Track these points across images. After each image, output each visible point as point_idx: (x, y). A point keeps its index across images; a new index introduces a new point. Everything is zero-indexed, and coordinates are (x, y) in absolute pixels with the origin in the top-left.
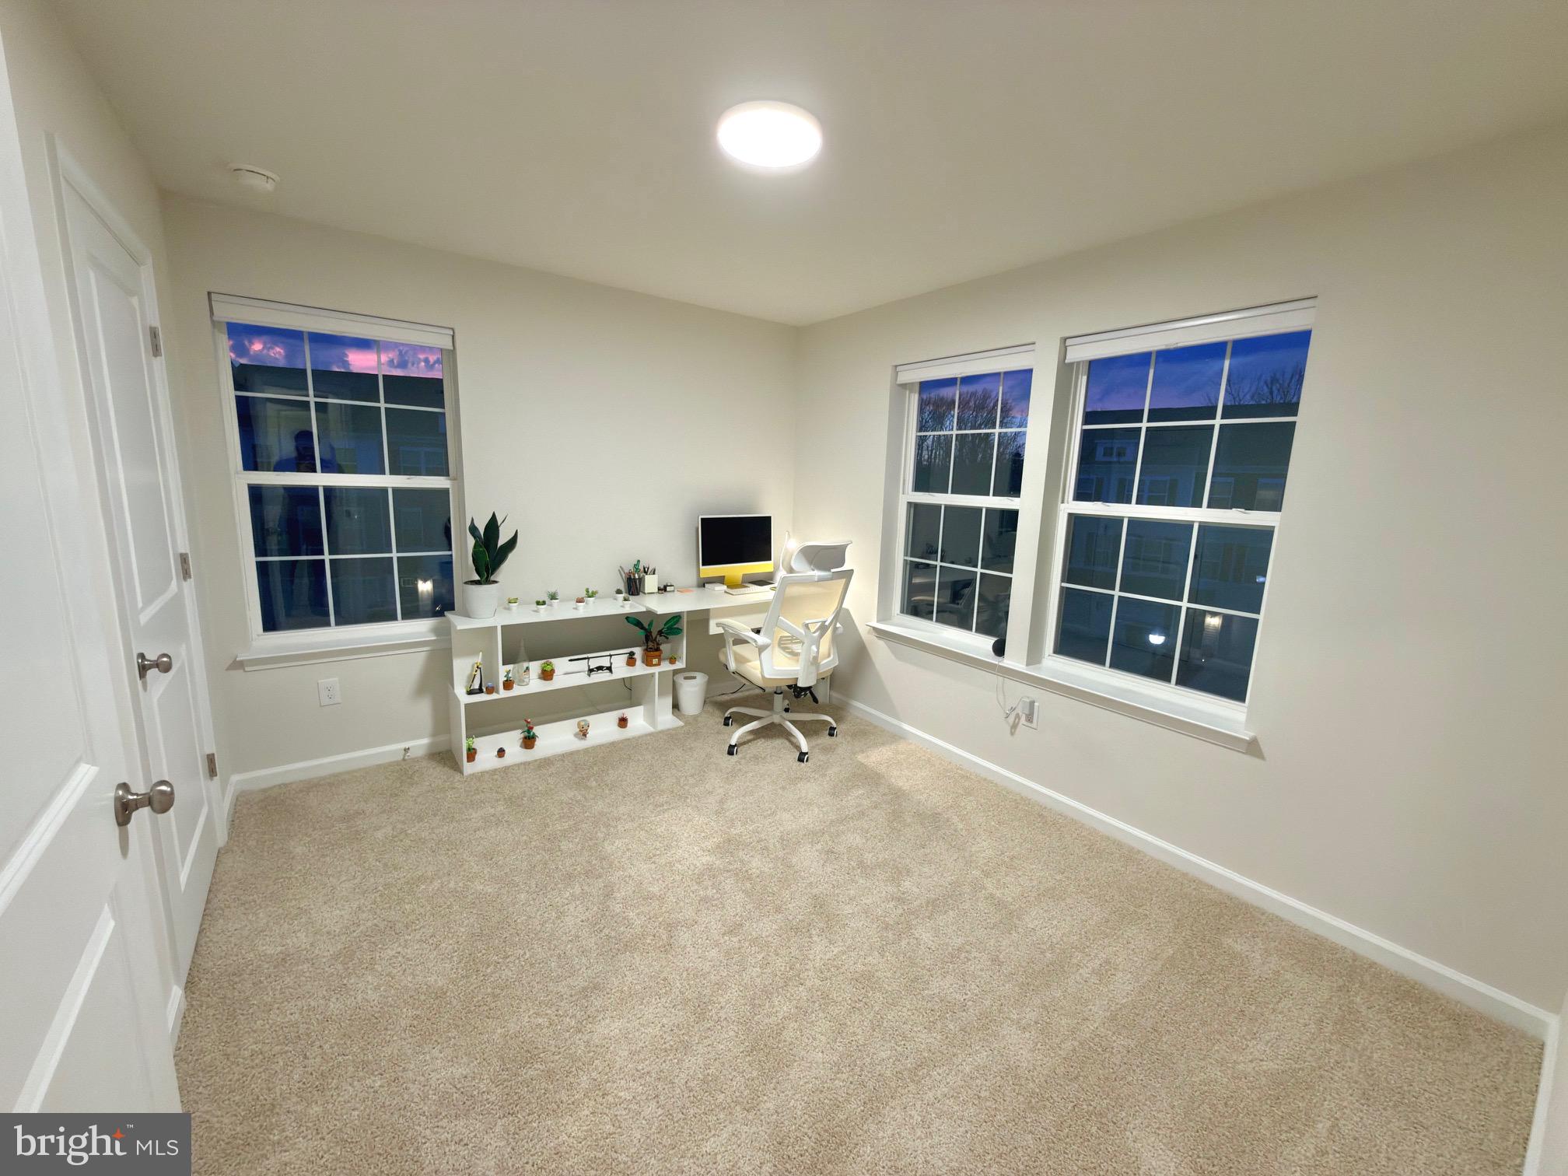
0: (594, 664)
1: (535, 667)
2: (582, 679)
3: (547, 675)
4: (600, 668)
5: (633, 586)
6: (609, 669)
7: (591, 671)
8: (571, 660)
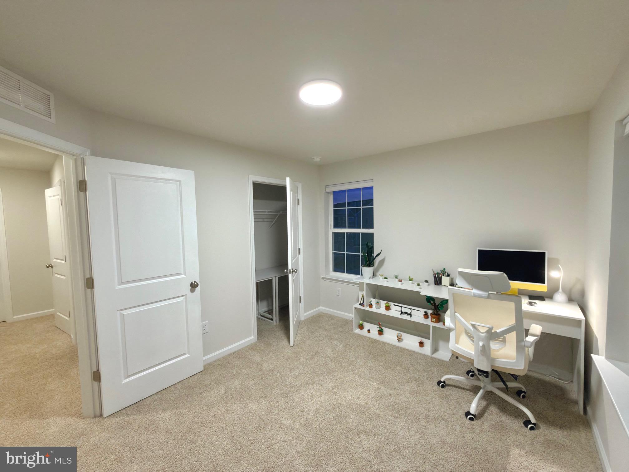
0: (404, 310)
1: (383, 303)
2: (397, 315)
3: (388, 308)
4: (406, 313)
5: (438, 281)
6: (410, 315)
7: (402, 313)
8: (394, 305)
